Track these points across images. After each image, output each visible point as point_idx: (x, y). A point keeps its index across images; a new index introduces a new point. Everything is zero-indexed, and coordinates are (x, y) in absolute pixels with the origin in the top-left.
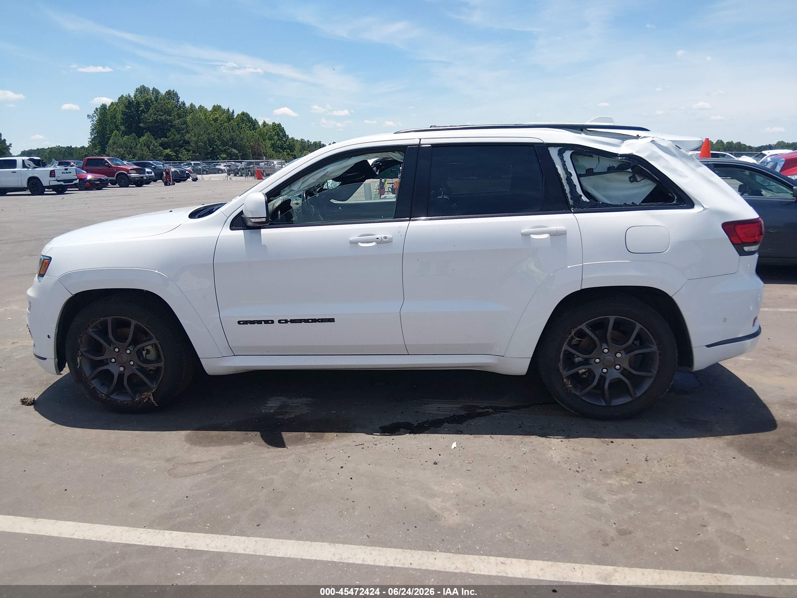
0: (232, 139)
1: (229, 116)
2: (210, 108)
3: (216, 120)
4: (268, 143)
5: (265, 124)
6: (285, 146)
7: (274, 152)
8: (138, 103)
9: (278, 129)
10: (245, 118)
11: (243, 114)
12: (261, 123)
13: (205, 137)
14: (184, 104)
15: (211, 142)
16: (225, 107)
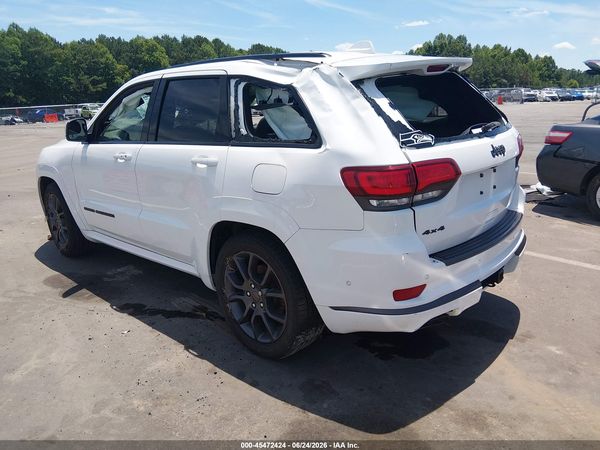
0: (504, 71)
1: (506, 52)
2: (491, 47)
3: (494, 57)
4: (537, 74)
5: (537, 57)
6: (553, 75)
7: (540, 82)
8: (435, 47)
9: (549, 62)
10: (521, 53)
11: (519, 50)
12: (533, 57)
13: (482, 71)
14: (470, 45)
15: (486, 74)
16: (504, 46)
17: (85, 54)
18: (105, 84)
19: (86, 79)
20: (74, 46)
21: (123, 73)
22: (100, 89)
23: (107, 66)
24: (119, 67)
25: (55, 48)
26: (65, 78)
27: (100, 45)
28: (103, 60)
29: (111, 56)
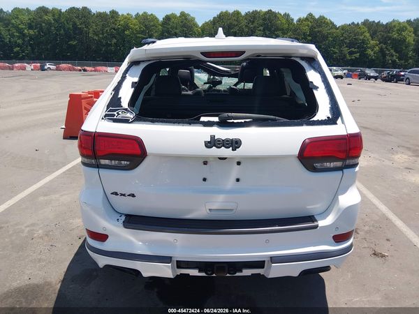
17: (351, 33)
18: (358, 54)
19: (346, 50)
20: (343, 28)
21: (374, 47)
22: (353, 58)
23: (363, 42)
24: (372, 42)
25: (332, 28)
26: (332, 49)
27: (362, 26)
28: (361, 37)
29: (368, 35)
